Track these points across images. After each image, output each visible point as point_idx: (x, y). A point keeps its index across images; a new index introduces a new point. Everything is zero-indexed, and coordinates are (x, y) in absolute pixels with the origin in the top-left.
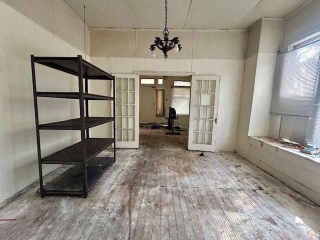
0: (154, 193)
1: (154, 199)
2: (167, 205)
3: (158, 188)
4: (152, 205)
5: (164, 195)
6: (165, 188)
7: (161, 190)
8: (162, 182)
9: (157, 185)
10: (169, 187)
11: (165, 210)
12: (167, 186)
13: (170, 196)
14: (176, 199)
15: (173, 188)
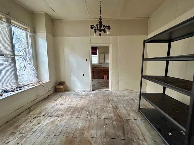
0: (105, 114)
1: (104, 111)
2: (98, 109)
3: (103, 117)
4: (105, 109)
5: (99, 113)
6: (98, 117)
7: (101, 116)
8: (100, 123)
9: (103, 119)
10: (96, 118)
11: (99, 107)
12: (96, 119)
13: (96, 113)
14: (93, 111)
15: (93, 117)
